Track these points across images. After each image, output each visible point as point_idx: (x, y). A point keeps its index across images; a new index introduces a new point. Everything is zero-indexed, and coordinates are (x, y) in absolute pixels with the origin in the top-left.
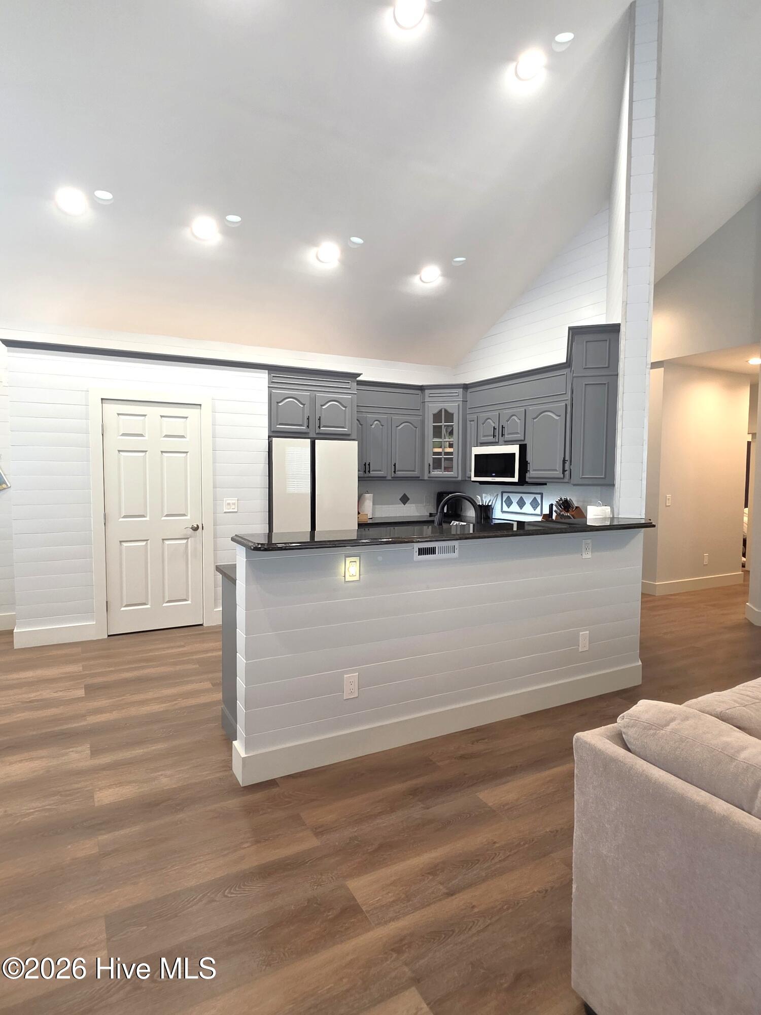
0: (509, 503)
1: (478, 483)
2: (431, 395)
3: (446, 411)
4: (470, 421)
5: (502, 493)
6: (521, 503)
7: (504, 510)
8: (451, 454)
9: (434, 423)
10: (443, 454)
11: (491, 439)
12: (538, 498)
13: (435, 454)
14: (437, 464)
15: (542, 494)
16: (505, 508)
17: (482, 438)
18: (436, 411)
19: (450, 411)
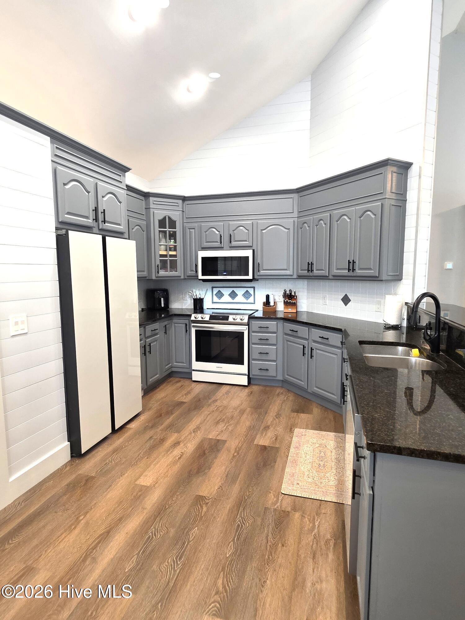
0: (220, 295)
1: (201, 281)
2: (155, 203)
3: (169, 218)
4: (189, 229)
5: (213, 288)
6: (233, 295)
7: (214, 301)
8: (175, 256)
9: (159, 228)
10: (168, 256)
11: (217, 244)
12: (251, 291)
13: (162, 256)
14: (164, 265)
15: (254, 288)
16: (216, 299)
17: (205, 244)
18: (161, 218)
19: (174, 218)
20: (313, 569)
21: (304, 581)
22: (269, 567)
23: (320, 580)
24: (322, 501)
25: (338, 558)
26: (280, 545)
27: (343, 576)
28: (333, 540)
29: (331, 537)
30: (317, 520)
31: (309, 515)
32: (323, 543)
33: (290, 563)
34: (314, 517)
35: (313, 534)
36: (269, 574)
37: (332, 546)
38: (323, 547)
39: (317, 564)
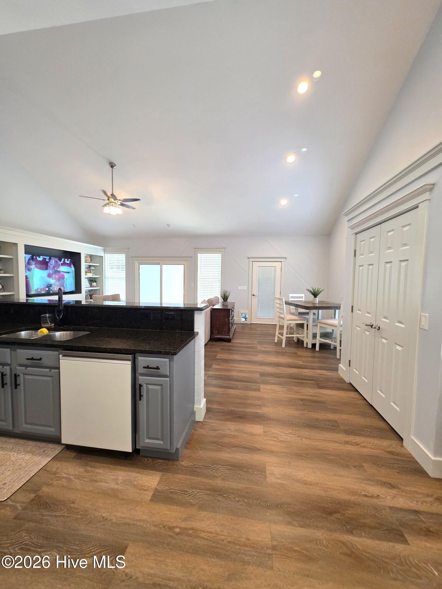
20: (106, 483)
21: (113, 490)
22: (90, 514)
23: (115, 479)
24: (43, 468)
25: (104, 467)
26: (72, 505)
27: (117, 467)
28: (87, 467)
29: (84, 468)
30: (62, 475)
31: (52, 480)
32: (86, 474)
33: (93, 498)
34: (56, 477)
35: (74, 479)
36: (97, 514)
37: (92, 468)
38: (89, 474)
39: (103, 479)
